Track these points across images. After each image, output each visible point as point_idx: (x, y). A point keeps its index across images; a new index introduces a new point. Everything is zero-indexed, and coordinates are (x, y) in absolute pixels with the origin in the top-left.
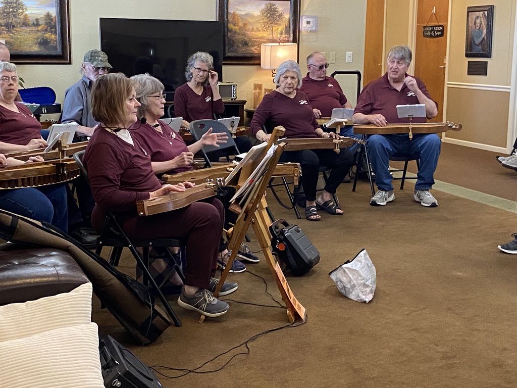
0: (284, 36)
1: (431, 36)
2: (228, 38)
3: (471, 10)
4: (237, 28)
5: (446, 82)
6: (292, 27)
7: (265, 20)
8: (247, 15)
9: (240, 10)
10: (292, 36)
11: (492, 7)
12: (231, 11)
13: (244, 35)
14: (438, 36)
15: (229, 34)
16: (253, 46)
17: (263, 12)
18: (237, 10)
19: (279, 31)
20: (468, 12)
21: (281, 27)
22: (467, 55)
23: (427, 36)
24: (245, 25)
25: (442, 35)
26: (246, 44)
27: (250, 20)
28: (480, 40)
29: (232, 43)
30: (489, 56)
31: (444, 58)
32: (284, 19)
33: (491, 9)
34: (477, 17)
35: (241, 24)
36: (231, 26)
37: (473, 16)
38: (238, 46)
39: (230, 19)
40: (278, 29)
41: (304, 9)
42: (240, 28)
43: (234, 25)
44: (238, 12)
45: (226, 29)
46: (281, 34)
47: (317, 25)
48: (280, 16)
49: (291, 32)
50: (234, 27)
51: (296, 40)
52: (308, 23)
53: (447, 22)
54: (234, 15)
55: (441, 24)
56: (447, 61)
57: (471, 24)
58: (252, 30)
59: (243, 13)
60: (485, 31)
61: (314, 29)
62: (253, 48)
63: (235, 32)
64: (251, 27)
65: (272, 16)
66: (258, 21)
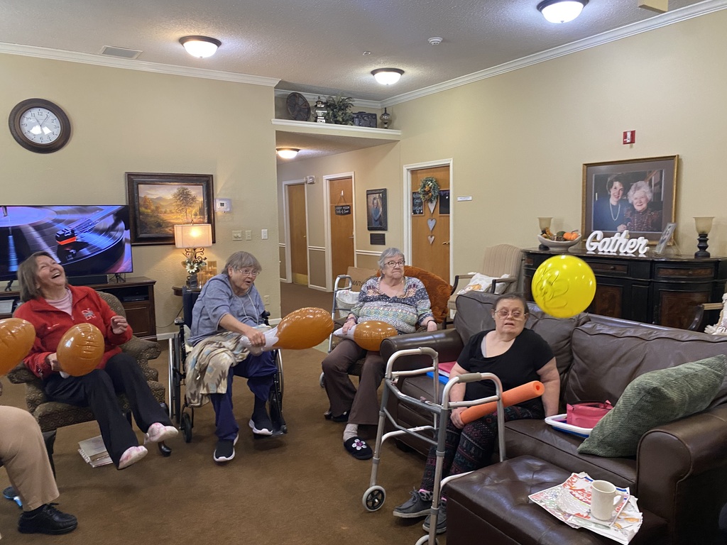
0: (199, 217)
1: (341, 214)
2: (140, 220)
3: (369, 193)
4: (149, 211)
5: (355, 250)
6: (206, 209)
7: (178, 203)
8: (159, 199)
9: (152, 195)
10: (206, 216)
11: (385, 190)
12: (142, 195)
13: (157, 217)
14: (347, 214)
15: (141, 217)
16: (167, 227)
17: (175, 196)
18: (148, 194)
19: (193, 212)
20: (367, 195)
21: (195, 209)
22: (369, 229)
23: (338, 214)
24: (157, 208)
25: (349, 213)
26: (159, 225)
27: (162, 203)
28: (378, 216)
29: (145, 226)
30: (385, 229)
31: (353, 231)
32: (197, 202)
33: (384, 192)
34: (375, 199)
35: (153, 207)
36: (142, 209)
37: (371, 197)
38: (151, 228)
39: (141, 202)
40: (191, 211)
41: (218, 193)
42: (152, 211)
43: (146, 208)
44: (148, 196)
45: (137, 212)
46: (196, 215)
47: (231, 207)
48: (193, 199)
49: (206, 213)
50: (146, 211)
51: (211, 220)
52: (222, 205)
53: (352, 202)
54: (145, 199)
55: (348, 204)
56: (354, 233)
57: (371, 204)
58: (165, 213)
59: (155, 197)
60: (381, 209)
61: (228, 210)
62: (167, 230)
63: (148, 215)
64: (164, 210)
65: (185, 198)
66: (171, 204)
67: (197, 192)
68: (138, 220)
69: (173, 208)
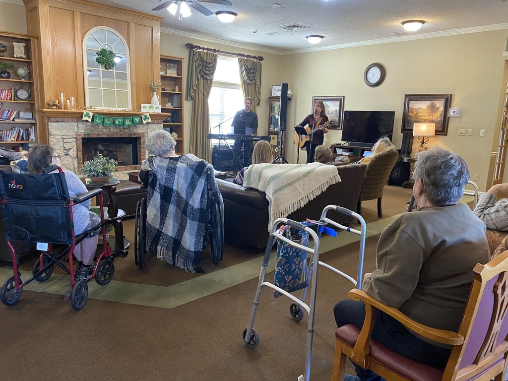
0: (439, 119)
2: (408, 120)
7: (429, 111)
8: (419, 108)
10: (443, 119)
12: (411, 106)
13: (417, 118)
15: (409, 118)
17: (427, 107)
18: (414, 106)
19: (436, 116)
21: (438, 115)
24: (417, 113)
27: (420, 111)
29: (410, 122)
32: (439, 111)
35: (415, 113)
36: (410, 114)
39: (410, 110)
42: (415, 115)
43: (412, 113)
44: (414, 107)
45: (407, 115)
48: (438, 109)
49: (443, 117)
50: (412, 115)
52: (453, 112)
59: (417, 107)
63: (412, 117)
64: (420, 115)
65: (433, 108)
66: (425, 112)
67: (440, 104)
68: (406, 120)
69: (425, 114)
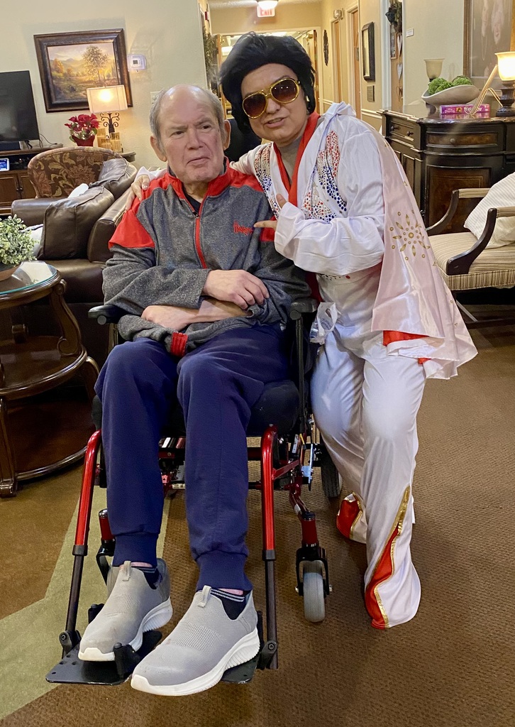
0: (111, 77)
2: (54, 85)
4: (61, 75)
5: (361, 109)
6: (118, 68)
7: (89, 64)
8: (70, 60)
9: (62, 57)
10: (119, 78)
12: (52, 58)
13: (70, 80)
15: (54, 81)
16: (81, 91)
17: (85, 57)
18: (58, 56)
19: (105, 73)
21: (108, 70)
24: (69, 71)
26: (73, 90)
27: (73, 66)
29: (58, 91)
32: (109, 62)
35: (64, 71)
36: (54, 73)
38: (65, 92)
39: (52, 66)
40: (103, 71)
42: (65, 74)
43: (58, 72)
44: (59, 59)
45: (49, 76)
46: (107, 75)
48: (104, 58)
49: (119, 74)
50: (58, 74)
51: (125, 81)
52: (135, 62)
54: (56, 62)
58: (77, 75)
59: (65, 59)
61: (142, 68)
62: (81, 94)
63: (60, 79)
64: (75, 73)
65: (95, 57)
66: (82, 66)
67: (106, 49)
68: (51, 86)
69: (85, 70)
